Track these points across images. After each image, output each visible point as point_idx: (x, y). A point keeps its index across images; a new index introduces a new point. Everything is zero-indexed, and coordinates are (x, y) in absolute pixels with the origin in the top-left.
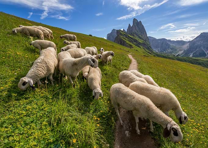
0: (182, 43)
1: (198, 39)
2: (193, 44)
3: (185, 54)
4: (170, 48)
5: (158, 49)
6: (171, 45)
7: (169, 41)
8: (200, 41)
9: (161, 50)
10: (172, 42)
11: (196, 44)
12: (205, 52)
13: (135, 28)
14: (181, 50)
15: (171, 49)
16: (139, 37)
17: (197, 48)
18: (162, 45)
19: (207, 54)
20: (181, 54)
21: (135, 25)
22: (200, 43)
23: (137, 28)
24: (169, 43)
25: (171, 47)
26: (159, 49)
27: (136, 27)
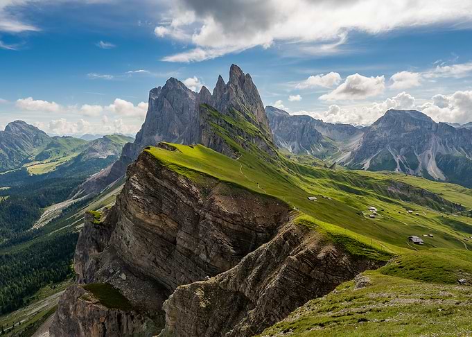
0: (348, 130)
1: (380, 125)
2: (370, 137)
3: (354, 161)
4: (322, 143)
5: (293, 144)
6: (323, 134)
7: (320, 123)
8: (385, 131)
9: (300, 147)
10: (326, 126)
11: (376, 138)
12: (395, 157)
13: (236, 92)
14: (345, 151)
15: (325, 145)
16: (247, 117)
17: (378, 147)
18: (303, 133)
19: (398, 161)
20: (345, 159)
21: (236, 83)
22: (385, 135)
23: (241, 94)
24: (319, 130)
25: (323, 141)
26: (296, 143)
27: (239, 88)
